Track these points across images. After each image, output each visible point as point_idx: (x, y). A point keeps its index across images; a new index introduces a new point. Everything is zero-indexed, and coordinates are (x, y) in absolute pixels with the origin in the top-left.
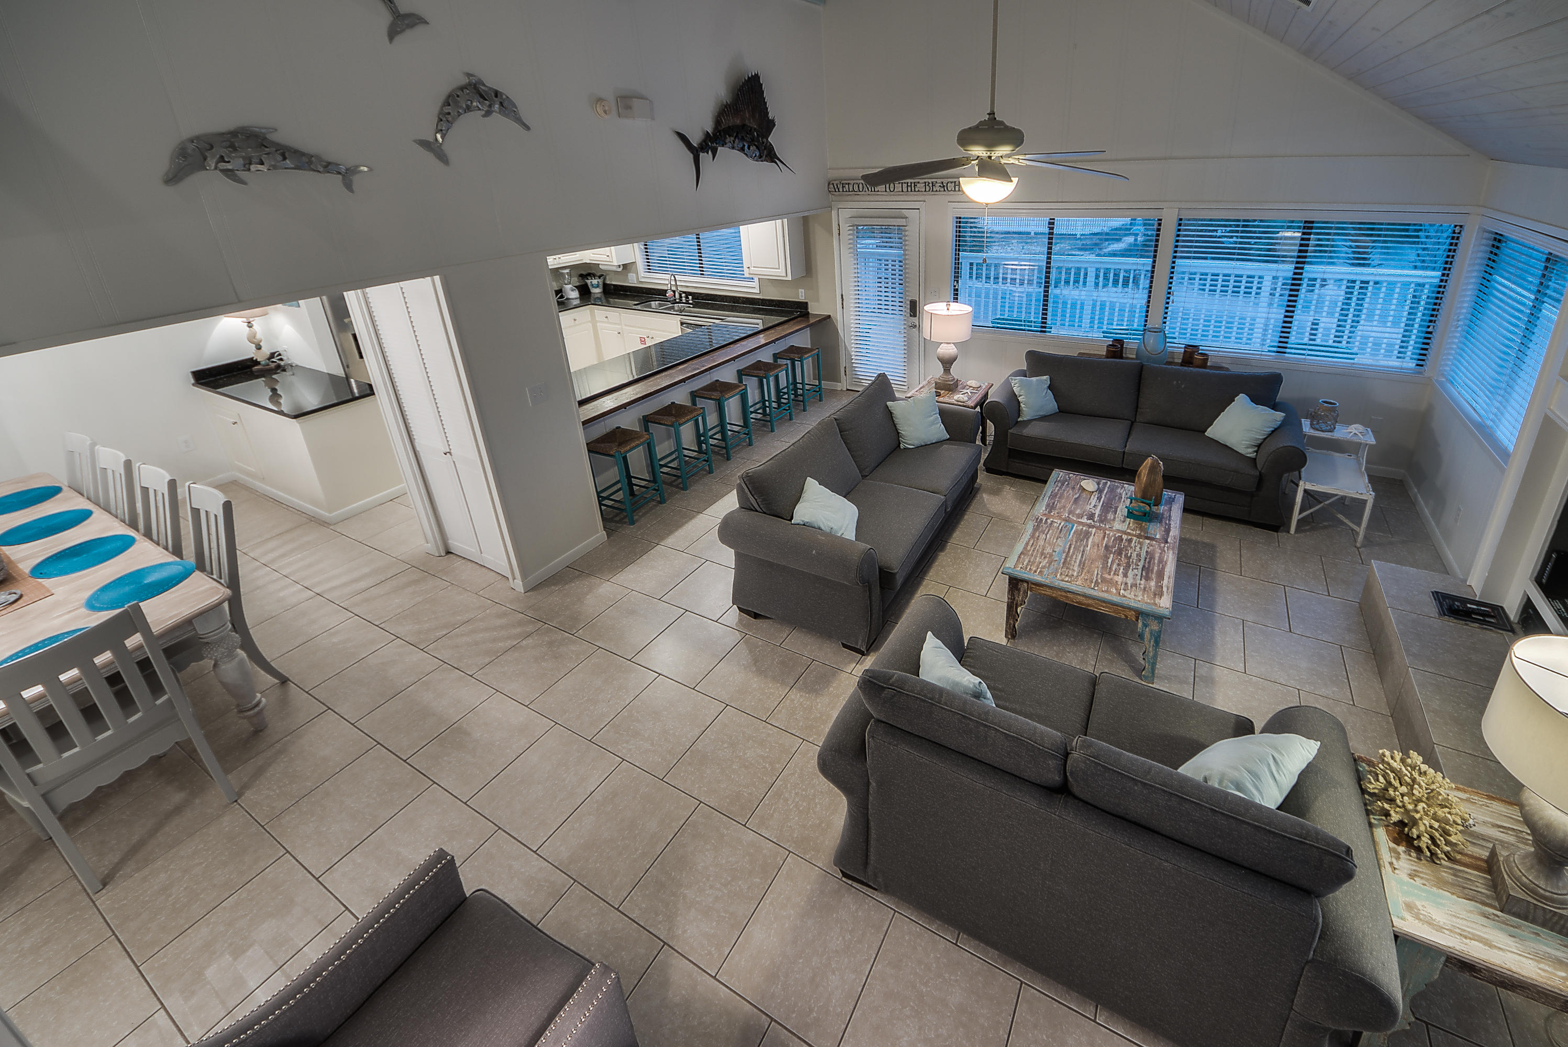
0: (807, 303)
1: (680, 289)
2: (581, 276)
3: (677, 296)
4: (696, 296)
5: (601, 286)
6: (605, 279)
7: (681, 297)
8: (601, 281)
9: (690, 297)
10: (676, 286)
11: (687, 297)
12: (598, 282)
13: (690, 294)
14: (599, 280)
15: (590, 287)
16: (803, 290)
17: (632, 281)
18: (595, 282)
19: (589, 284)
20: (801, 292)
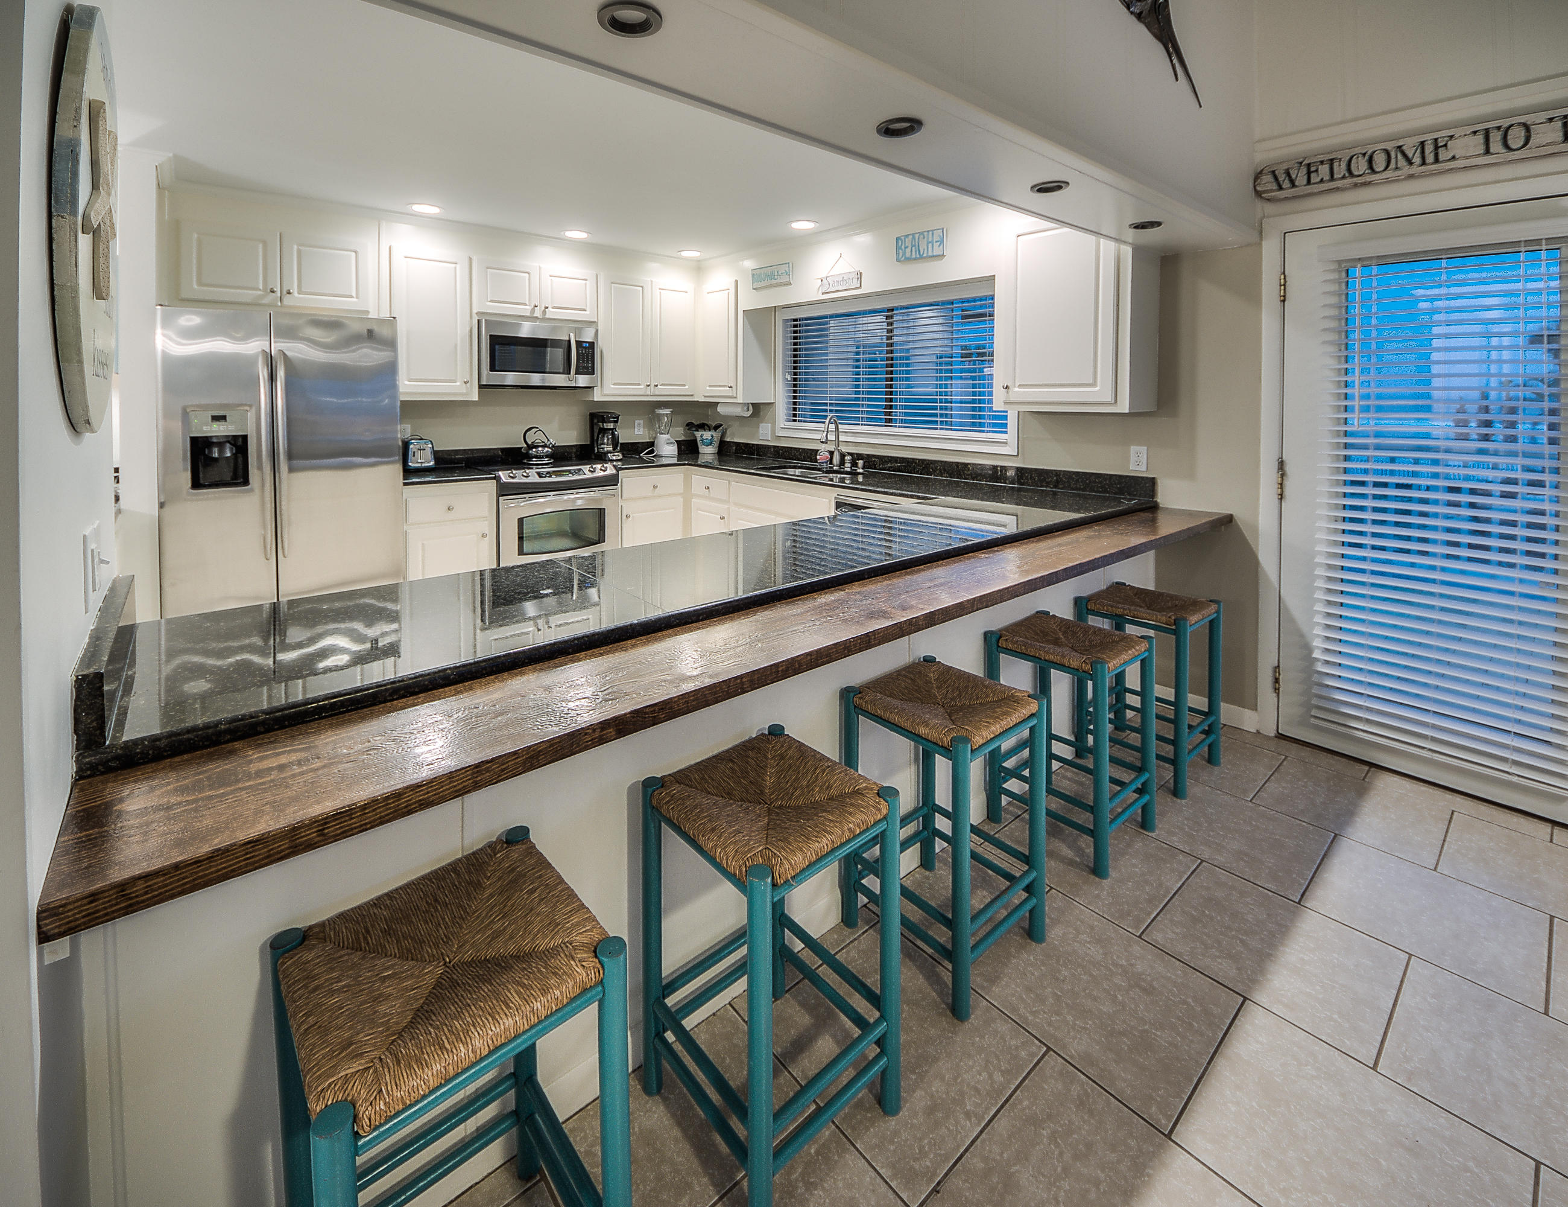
0: (1153, 481)
1: (844, 449)
2: (690, 425)
3: (836, 459)
4: (871, 462)
5: (716, 444)
6: (723, 434)
7: (842, 462)
8: (716, 435)
9: (861, 463)
10: (838, 442)
11: (854, 464)
12: (712, 436)
13: (860, 456)
14: (713, 433)
15: (699, 443)
16: (1144, 449)
17: (764, 435)
18: (707, 435)
19: (699, 439)
20: (1138, 454)
